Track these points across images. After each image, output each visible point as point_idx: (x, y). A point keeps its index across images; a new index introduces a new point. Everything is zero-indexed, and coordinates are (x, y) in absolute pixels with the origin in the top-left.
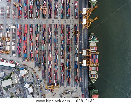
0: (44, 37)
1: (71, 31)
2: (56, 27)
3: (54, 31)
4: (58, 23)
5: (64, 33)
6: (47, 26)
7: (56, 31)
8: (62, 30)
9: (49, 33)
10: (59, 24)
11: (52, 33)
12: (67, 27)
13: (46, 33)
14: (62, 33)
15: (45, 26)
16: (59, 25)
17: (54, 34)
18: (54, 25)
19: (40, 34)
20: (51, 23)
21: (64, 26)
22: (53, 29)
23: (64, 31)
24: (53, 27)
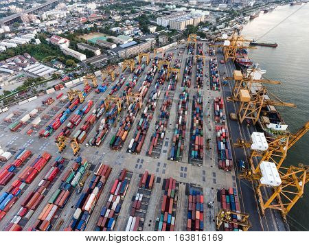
0: (83, 212)
1: (206, 210)
2: (146, 184)
3: (134, 198)
4: (157, 171)
5: (173, 214)
6: (115, 174)
7: (139, 197)
8: (168, 199)
9: (110, 200)
10: (158, 175)
11: (121, 201)
12: (187, 193)
13: (98, 197)
14: (167, 209)
15: (108, 171)
16: (159, 180)
17: (131, 207)
18: (141, 176)
19: (74, 195)
20: (131, 168)
21: (177, 185)
22: (132, 188)
23: (174, 206)
24: (135, 179)
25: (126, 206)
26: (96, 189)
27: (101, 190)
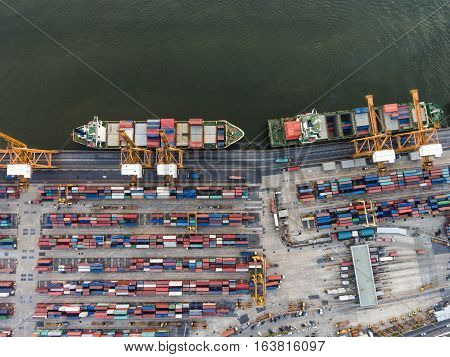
0: (82, 311)
1: (62, 211)
2: (47, 265)
3: (64, 272)
4: (32, 258)
5: (70, 237)
6: (44, 298)
7: (62, 268)
8: (59, 244)
9: (68, 292)
10: (37, 256)
11: (68, 282)
12: (51, 227)
13: (68, 304)
14: (67, 244)
15: (41, 306)
16: (41, 254)
17: (71, 272)
18: (40, 272)
19: (70, 327)
20: (34, 284)
21: (44, 236)
22: (55, 277)
23: (64, 237)
24: (45, 277)
25: (72, 277)
26: (61, 309)
27: (61, 305)
